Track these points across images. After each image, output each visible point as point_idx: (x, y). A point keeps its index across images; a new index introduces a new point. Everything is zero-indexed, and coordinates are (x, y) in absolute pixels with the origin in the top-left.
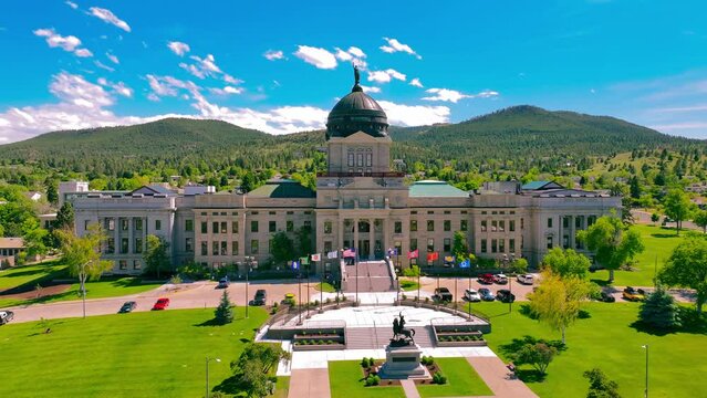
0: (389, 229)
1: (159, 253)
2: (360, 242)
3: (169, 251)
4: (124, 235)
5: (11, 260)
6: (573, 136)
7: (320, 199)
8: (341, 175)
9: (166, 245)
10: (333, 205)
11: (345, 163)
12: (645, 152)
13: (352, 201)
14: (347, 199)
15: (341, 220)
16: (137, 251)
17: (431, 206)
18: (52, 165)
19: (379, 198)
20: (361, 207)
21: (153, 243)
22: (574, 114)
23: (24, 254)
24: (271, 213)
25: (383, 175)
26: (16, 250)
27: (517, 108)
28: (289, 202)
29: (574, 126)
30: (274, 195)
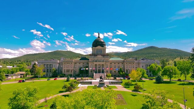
0: (105, 67)
1: (55, 72)
2: (99, 70)
3: (57, 71)
4: (48, 68)
5: (22, 76)
6: (166, 54)
7: (90, 60)
8: (95, 55)
9: (57, 70)
10: (93, 61)
11: (96, 53)
12: (184, 57)
13: (97, 61)
14: (96, 60)
15: (94, 64)
16: (50, 72)
17: (115, 62)
18: (27, 62)
19: (103, 60)
20: (99, 62)
21: (54, 69)
22: (166, 49)
23: (25, 75)
24: (79, 63)
25: (104, 55)
26: (23, 74)
27: (150, 47)
28: (83, 61)
29: (167, 52)
30: (80, 60)
